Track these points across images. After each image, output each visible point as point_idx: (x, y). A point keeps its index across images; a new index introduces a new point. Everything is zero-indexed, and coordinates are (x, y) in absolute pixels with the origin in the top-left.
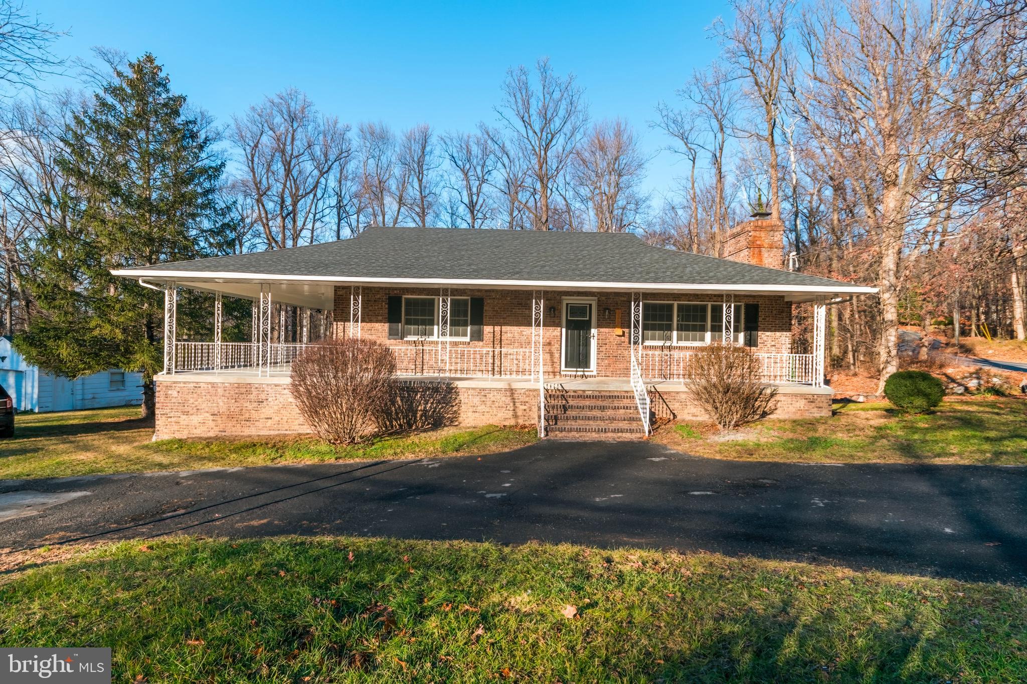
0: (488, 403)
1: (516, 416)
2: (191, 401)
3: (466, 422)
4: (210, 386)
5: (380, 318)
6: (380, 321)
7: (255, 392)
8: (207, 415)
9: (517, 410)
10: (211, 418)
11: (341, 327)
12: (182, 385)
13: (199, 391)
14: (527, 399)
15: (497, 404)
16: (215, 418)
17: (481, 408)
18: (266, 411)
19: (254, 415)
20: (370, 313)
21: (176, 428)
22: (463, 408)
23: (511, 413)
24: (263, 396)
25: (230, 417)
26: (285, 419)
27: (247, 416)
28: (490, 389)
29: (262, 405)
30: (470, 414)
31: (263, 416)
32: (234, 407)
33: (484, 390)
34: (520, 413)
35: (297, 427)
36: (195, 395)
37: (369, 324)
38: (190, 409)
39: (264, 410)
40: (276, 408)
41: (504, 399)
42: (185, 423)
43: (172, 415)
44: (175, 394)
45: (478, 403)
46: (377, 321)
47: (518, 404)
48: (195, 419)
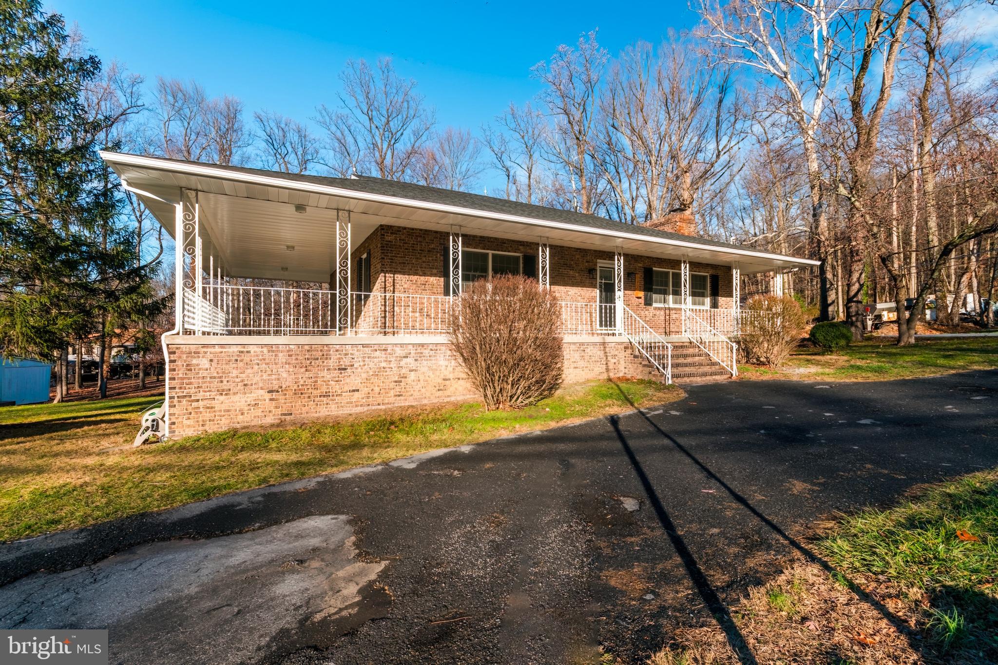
0: (587, 358)
1: (608, 370)
2: (235, 373)
3: (569, 378)
4: (265, 350)
5: (435, 271)
6: (435, 275)
7: (334, 357)
8: (261, 392)
9: (609, 364)
10: (268, 396)
11: (391, 280)
12: (217, 349)
13: (246, 358)
14: (616, 353)
15: (593, 359)
16: (274, 395)
17: (581, 364)
18: (353, 380)
19: (337, 388)
20: (424, 265)
21: (207, 415)
22: (566, 363)
23: (604, 366)
24: (346, 362)
25: (299, 393)
26: (377, 389)
27: (324, 389)
28: (588, 344)
29: (344, 374)
30: (571, 370)
31: (347, 388)
32: (303, 377)
33: (582, 344)
34: (611, 366)
35: (392, 400)
36: (241, 364)
37: (422, 278)
38: (231, 386)
39: (348, 380)
40: (364, 376)
41: (599, 353)
42: (223, 407)
43: (200, 396)
44: (204, 363)
45: (578, 359)
46: (432, 275)
47: (609, 358)
48: (240, 401)
